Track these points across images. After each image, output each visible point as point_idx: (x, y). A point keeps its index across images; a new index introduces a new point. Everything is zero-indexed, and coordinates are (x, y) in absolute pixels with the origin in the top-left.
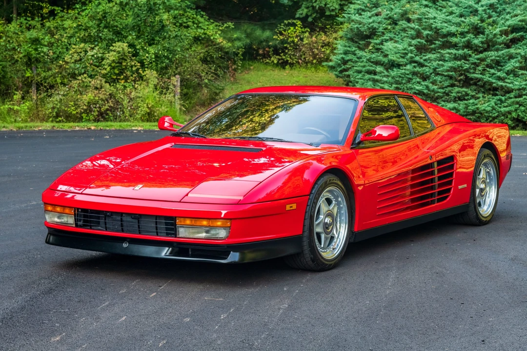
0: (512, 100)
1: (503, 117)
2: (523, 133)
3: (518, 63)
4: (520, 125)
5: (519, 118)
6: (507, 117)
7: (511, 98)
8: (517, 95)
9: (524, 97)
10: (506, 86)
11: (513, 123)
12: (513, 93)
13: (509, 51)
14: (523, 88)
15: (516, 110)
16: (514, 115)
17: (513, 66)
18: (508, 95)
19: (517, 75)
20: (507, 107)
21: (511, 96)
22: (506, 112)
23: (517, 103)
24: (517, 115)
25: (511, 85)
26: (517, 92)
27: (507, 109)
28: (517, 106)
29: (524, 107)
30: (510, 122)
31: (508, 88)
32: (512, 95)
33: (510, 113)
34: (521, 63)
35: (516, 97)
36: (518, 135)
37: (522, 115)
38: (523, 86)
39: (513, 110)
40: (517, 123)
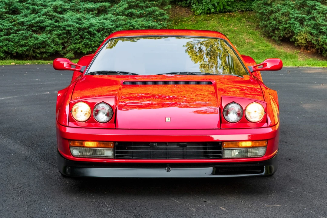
0: (3, 37)
3: (4, 9)
4: (8, 56)
5: (9, 51)
8: (6, 33)
9: (12, 35)
11: (4, 55)
12: (3, 32)
14: (10, 28)
15: (6, 45)
16: (5, 48)
19: (3, 18)
23: (7, 39)
24: (7, 48)
26: (6, 31)
28: (7, 42)
29: (13, 42)
35: (5, 35)
37: (11, 49)
38: (10, 26)
40: (6, 55)
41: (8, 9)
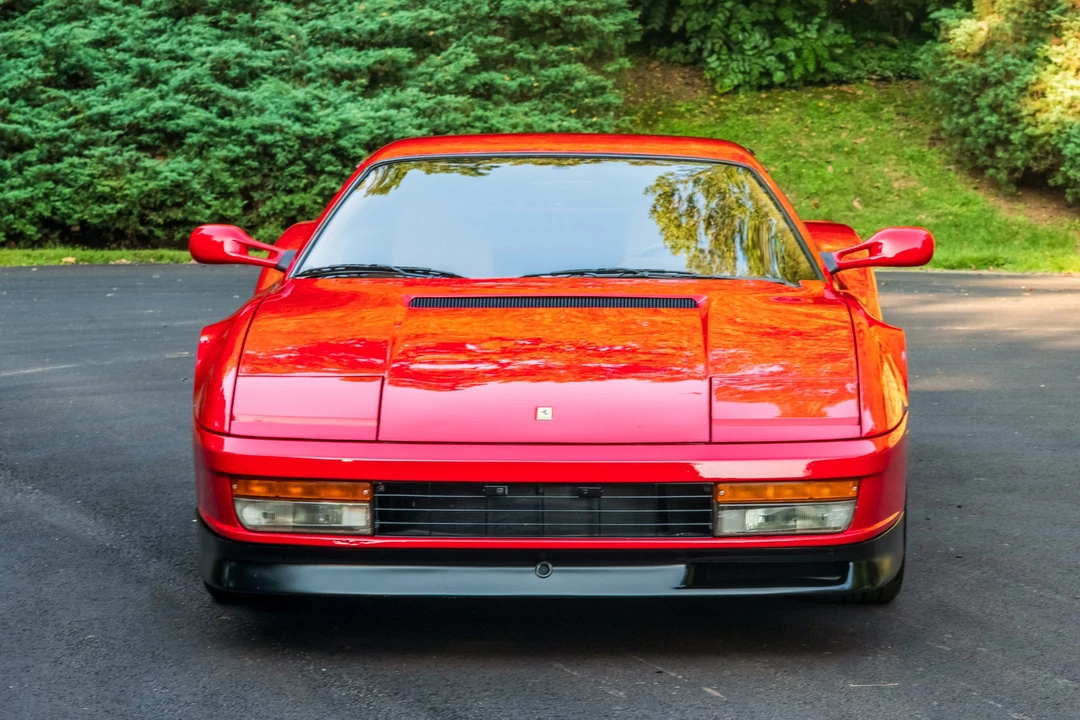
0: (35, 169)
1: (11, 216)
2: (135, 255)
3: (38, 70)
4: (53, 236)
5: (56, 218)
6: (23, 216)
7: (30, 164)
8: (45, 155)
9: (68, 160)
10: (16, 132)
11: (38, 232)
12: (36, 151)
13: (11, 37)
14: (62, 136)
15: (46, 196)
16: (42, 208)
17: (27, 77)
18: (18, 156)
19: (36, 102)
20: (19, 187)
21: (28, 159)
22: (20, 202)
23: (49, 176)
24: (50, 208)
25: (26, 129)
26: (46, 146)
27: (23, 194)
28: (50, 184)
29: (69, 186)
30: (31, 230)
31: (21, 136)
32: (32, 155)
33: (28, 203)
34: (45, 68)
35: (41, 161)
36: (124, 261)
37: (64, 210)
38: (62, 131)
39: (41, 195)
40: (46, 231)
41: (52, 69)
